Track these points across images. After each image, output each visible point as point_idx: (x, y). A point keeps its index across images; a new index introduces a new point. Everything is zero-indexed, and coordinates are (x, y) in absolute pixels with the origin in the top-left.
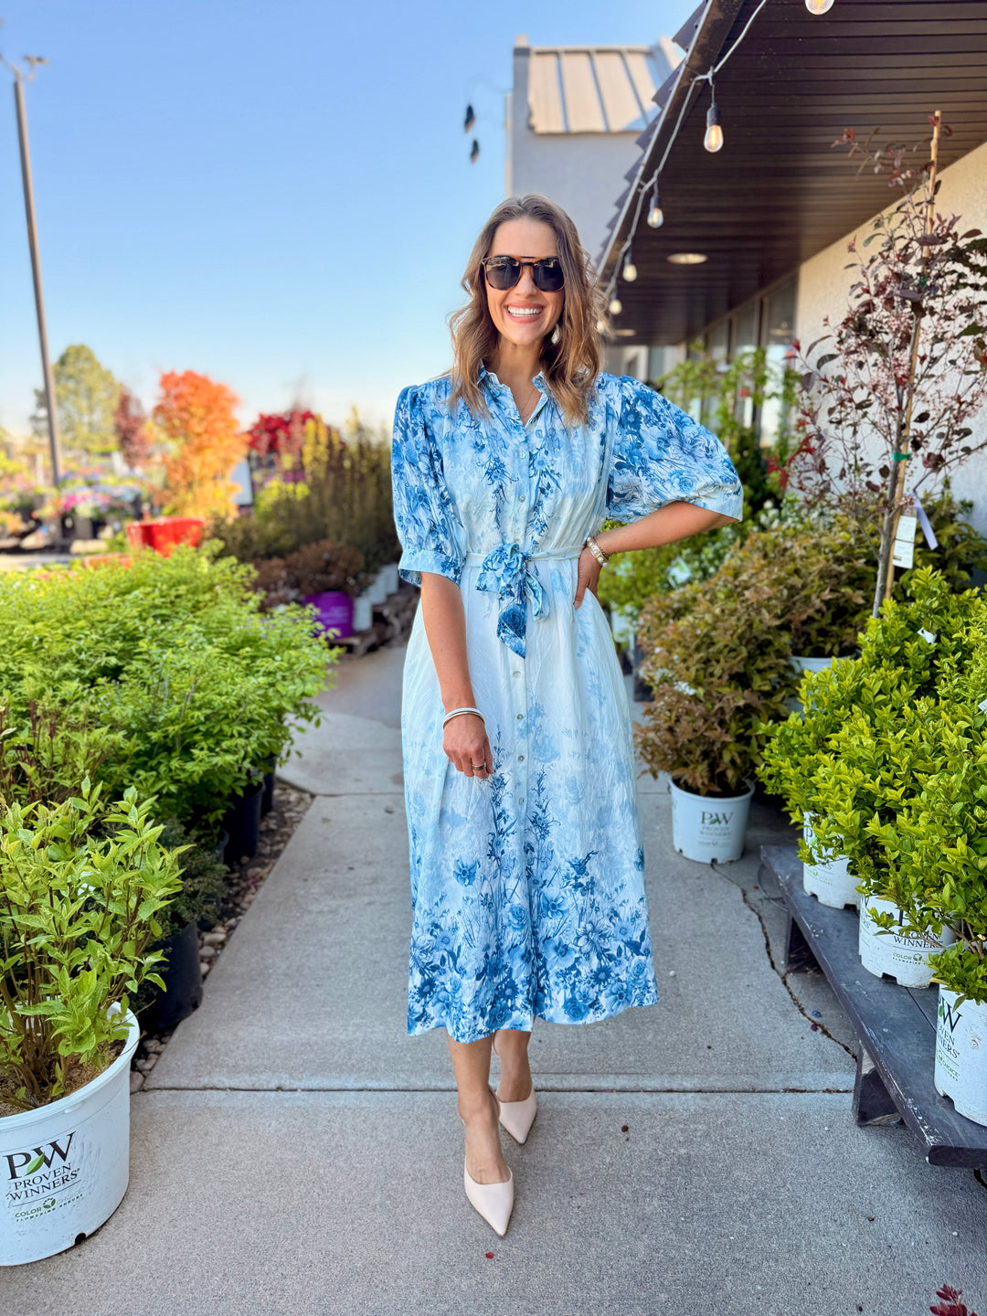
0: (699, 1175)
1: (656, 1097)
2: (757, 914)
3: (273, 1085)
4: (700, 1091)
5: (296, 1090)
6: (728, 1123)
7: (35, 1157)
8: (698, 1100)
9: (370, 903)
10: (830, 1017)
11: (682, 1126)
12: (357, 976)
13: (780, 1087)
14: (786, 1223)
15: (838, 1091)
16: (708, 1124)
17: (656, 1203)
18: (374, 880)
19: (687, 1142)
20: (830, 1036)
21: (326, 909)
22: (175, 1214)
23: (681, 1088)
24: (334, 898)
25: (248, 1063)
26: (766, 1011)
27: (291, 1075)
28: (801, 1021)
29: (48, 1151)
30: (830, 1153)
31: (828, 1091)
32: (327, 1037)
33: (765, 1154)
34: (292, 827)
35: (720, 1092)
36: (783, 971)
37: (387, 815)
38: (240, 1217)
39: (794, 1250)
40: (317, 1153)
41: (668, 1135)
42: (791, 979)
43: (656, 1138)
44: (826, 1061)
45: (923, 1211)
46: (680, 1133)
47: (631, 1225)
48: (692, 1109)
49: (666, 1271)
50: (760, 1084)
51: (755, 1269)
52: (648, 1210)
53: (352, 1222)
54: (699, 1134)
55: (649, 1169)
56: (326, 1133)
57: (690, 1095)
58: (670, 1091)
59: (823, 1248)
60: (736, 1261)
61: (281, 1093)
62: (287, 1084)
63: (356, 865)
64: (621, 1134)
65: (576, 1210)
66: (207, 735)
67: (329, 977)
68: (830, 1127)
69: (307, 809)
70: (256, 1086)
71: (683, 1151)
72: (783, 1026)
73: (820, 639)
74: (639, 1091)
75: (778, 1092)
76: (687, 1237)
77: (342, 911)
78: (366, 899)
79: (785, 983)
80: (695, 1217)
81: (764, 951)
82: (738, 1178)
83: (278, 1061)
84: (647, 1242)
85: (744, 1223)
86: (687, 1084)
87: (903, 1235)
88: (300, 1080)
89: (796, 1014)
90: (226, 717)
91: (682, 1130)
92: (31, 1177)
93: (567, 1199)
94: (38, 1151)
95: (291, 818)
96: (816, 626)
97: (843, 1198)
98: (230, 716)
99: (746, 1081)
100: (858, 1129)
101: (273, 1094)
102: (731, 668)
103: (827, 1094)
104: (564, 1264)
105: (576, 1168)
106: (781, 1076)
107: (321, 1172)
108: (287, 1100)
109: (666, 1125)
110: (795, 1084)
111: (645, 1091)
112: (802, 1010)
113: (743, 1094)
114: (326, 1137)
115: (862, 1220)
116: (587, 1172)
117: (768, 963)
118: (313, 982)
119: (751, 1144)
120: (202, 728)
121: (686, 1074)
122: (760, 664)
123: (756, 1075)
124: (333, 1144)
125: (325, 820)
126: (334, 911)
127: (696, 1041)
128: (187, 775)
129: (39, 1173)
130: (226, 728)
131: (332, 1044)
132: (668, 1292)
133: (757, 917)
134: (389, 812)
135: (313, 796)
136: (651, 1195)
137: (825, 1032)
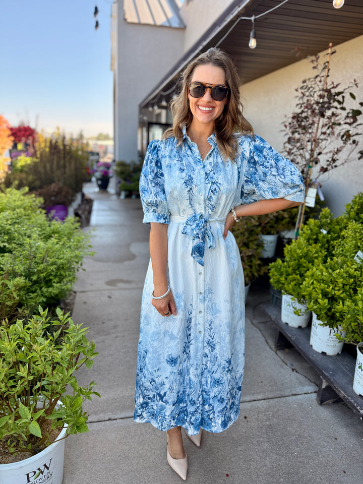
0: (276, 431)
1: (251, 404)
2: (258, 328)
3: (107, 418)
4: (264, 399)
5: (116, 419)
6: (278, 410)
7: (38, 472)
8: (266, 403)
9: (117, 337)
10: (296, 365)
11: (264, 414)
12: (123, 368)
13: (290, 394)
14: (311, 445)
15: (309, 393)
16: (272, 411)
17: (266, 444)
18: (115, 327)
19: (268, 419)
20: (299, 373)
21: (99, 341)
22: (87, 480)
23: (258, 399)
24: (101, 336)
25: (92, 410)
26: (275, 366)
27: (112, 413)
28: (288, 368)
29: (42, 468)
30: (315, 416)
31: (305, 393)
32: (121, 395)
33: (295, 420)
34: (71, 306)
35: (271, 398)
36: (275, 350)
37: (109, 299)
38: (115, 477)
39: (317, 454)
40: (136, 445)
41: (260, 418)
42: (278, 352)
43: (257, 420)
44: (301, 383)
45: (350, 433)
46: (264, 417)
47: (261, 455)
48: (265, 406)
49: (279, 470)
50: (283, 394)
51: (308, 463)
52: (265, 447)
53: (161, 471)
54: (271, 416)
55: (259, 431)
56: (136, 436)
57: (262, 401)
58: (255, 401)
59: (325, 452)
60: (300, 462)
61: (110, 421)
62: (113, 417)
63: (105, 321)
64: (244, 420)
65: (240, 452)
66: (55, 276)
67: (112, 370)
68: (311, 407)
69: (75, 298)
70: (100, 420)
71: (268, 423)
72: (283, 371)
73: (270, 229)
74: (244, 402)
75: (289, 396)
76: (281, 455)
77: (107, 341)
78: (114, 335)
79: (277, 355)
80: (281, 448)
81: (266, 343)
82: (289, 430)
83: (105, 408)
84: (269, 460)
85: (297, 447)
86: (260, 397)
87: (348, 442)
88: (117, 415)
89: (285, 366)
90: (63, 268)
91: (265, 415)
92: (35, 480)
93: (236, 448)
94: (39, 469)
95: (69, 302)
96: (269, 224)
97: (325, 432)
98: (65, 268)
99: (278, 393)
100: (320, 406)
101: (108, 422)
102: (243, 240)
103: (306, 395)
104: (244, 474)
105: (234, 435)
106: (289, 390)
107: (140, 452)
108: (115, 424)
109: (259, 414)
110: (294, 392)
111: (246, 402)
112: (286, 364)
113: (280, 398)
114: (136, 438)
115: (333, 439)
116: (238, 436)
117: (269, 347)
118: (106, 373)
119: (289, 417)
120: (53, 273)
121: (258, 393)
122: (251, 239)
123: (281, 390)
124: (141, 440)
125: (85, 303)
126: (103, 341)
127: (256, 380)
128: (48, 293)
129: (39, 478)
130: (63, 273)
131: (124, 398)
132: (283, 478)
133: (258, 330)
134: (110, 297)
135: (75, 292)
136: (263, 442)
137: (297, 372)
